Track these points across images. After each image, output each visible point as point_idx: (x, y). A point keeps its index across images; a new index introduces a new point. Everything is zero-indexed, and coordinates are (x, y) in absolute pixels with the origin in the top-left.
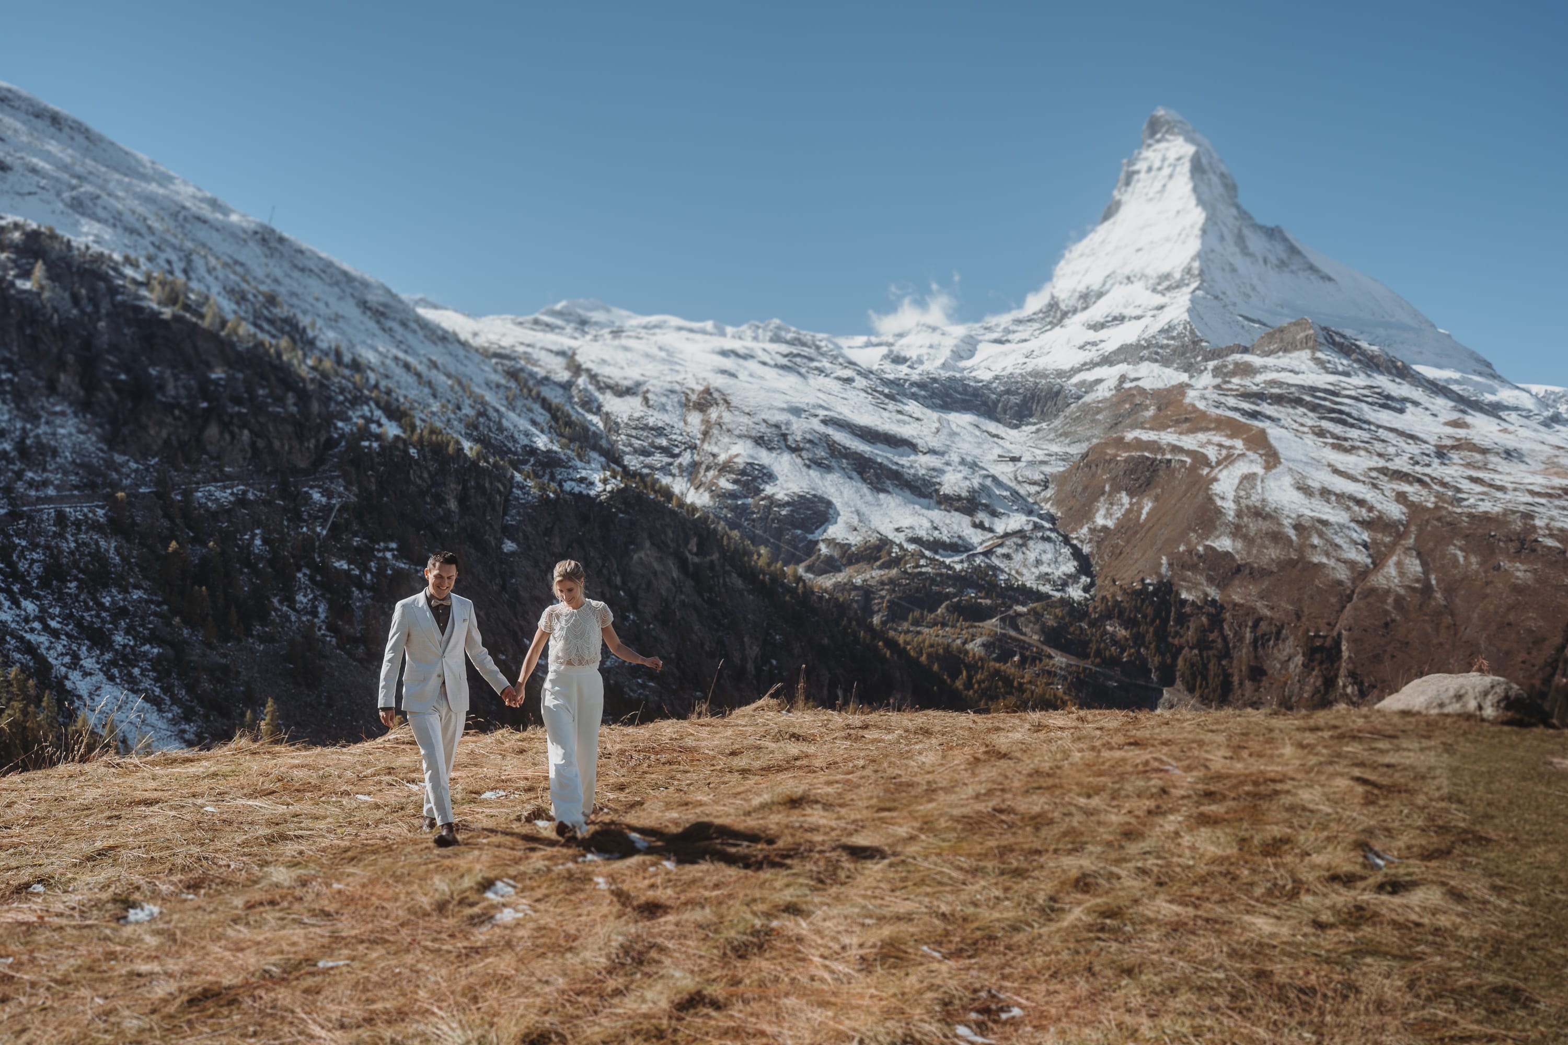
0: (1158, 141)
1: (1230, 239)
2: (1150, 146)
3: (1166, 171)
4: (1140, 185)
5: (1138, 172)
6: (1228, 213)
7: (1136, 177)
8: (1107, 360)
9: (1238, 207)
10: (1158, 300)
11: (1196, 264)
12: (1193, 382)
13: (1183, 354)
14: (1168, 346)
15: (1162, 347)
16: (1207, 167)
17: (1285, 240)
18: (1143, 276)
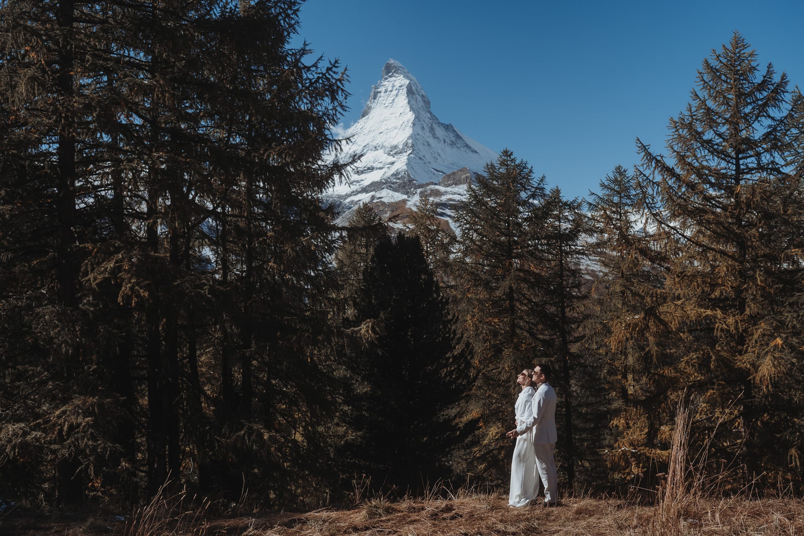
0: (391, 77)
1: (427, 129)
2: (386, 79)
3: (395, 92)
4: (381, 99)
5: (380, 92)
6: (426, 116)
7: (379, 95)
8: (365, 190)
9: (431, 113)
10: (391, 159)
11: (410, 141)
12: (409, 199)
13: (404, 187)
14: (396, 183)
15: (393, 183)
16: (415, 92)
17: (454, 131)
18: (383, 146)
